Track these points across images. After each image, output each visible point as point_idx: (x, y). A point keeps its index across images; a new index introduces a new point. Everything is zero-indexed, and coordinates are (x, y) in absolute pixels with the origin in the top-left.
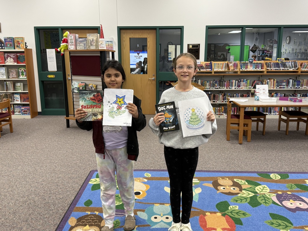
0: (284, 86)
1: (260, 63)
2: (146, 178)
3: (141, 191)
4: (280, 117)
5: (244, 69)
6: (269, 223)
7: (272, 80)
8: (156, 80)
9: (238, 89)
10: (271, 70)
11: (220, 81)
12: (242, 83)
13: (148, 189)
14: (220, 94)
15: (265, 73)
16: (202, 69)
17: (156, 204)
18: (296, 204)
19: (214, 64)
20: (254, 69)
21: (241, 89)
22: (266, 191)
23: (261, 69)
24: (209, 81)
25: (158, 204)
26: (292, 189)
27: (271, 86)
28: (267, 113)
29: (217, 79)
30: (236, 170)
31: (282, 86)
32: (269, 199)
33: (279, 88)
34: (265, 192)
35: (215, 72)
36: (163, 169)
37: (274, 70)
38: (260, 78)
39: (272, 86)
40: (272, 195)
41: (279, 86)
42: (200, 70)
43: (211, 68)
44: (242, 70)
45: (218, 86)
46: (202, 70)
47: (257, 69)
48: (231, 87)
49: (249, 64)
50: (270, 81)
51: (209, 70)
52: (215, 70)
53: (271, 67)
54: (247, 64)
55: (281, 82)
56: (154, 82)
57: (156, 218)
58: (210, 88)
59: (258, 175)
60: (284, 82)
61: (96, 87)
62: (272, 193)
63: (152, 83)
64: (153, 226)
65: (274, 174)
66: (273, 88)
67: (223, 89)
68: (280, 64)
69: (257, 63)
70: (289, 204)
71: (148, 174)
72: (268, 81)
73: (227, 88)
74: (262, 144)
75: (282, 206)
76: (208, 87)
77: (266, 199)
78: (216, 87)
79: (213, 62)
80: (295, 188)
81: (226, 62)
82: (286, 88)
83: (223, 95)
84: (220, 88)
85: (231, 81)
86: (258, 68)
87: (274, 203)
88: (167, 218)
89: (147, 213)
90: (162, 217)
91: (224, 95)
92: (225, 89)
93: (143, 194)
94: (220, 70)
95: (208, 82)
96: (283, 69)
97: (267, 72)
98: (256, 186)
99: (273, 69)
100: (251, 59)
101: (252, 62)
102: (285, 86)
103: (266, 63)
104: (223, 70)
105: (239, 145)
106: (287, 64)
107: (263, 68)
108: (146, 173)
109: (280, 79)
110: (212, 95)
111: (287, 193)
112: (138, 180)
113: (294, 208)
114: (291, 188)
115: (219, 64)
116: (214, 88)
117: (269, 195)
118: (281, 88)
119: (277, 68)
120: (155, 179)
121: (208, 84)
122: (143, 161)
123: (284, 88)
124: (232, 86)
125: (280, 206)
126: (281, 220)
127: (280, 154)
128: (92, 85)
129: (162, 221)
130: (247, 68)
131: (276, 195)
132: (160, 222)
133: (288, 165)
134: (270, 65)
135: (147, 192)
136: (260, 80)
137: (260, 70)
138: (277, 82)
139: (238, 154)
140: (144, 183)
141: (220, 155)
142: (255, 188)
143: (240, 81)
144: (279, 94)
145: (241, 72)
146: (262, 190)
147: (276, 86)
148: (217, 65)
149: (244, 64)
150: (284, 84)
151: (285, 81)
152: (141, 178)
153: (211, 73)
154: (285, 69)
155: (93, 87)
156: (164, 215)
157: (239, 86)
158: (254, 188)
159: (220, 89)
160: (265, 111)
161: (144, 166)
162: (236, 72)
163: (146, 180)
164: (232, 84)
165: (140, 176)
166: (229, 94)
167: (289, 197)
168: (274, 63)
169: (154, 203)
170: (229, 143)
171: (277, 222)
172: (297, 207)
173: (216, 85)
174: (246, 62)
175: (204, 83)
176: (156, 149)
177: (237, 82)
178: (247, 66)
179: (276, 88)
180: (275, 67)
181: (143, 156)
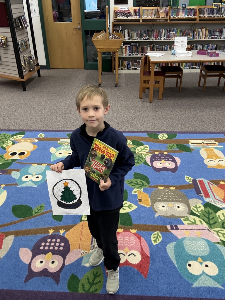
0: (217, 37)
1: (193, 9)
2: (38, 139)
3: (27, 151)
4: (201, 71)
5: (176, 16)
6: (128, 182)
7: (204, 29)
8: (81, 29)
9: (167, 39)
10: (205, 17)
11: (149, 31)
12: (172, 33)
13: (34, 149)
14: (149, 46)
15: (197, 21)
16: (130, 16)
17: (34, 164)
18: (165, 164)
19: (143, 10)
20: (186, 16)
21: (170, 40)
22: (145, 151)
23: (194, 16)
24: (137, 31)
25: (36, 164)
26: (170, 150)
27: (202, 36)
28: (196, 67)
29: (146, 29)
30: (130, 130)
31: (214, 36)
32: (143, 159)
33: (211, 39)
34: (143, 152)
35: (144, 20)
36: (60, 129)
37: (208, 18)
38: (193, 27)
39: (204, 36)
40: (148, 155)
41: (212, 36)
42: (127, 18)
43: (139, 15)
44: (173, 17)
45: (147, 37)
46: (130, 18)
47: (189, 16)
48: (160, 38)
49: (181, 11)
50: (202, 30)
51: (137, 17)
52: (144, 17)
53: (204, 14)
54: (179, 10)
55: (213, 32)
56: (80, 32)
57: (27, 177)
58: (138, 40)
59: (148, 135)
60: (217, 32)
61: (6, 39)
62: (150, 153)
63: (77, 33)
64: (20, 185)
65: (163, 134)
66: (205, 39)
67: (152, 41)
68: (214, 10)
69: (190, 9)
70: (158, 164)
71: (43, 134)
72: (200, 30)
73: (156, 39)
74: (172, 102)
75: (150, 166)
76: (135, 38)
77: (140, 159)
78: (145, 38)
79: (142, 8)
80: (175, 148)
81: (156, 8)
82: (219, 38)
83: (151, 47)
84: (148, 39)
85: (160, 31)
86: (191, 16)
87: (145, 163)
88: (37, 177)
89: (20, 173)
90: (33, 176)
91: (153, 47)
92: (154, 40)
93: (27, 154)
94: (150, 17)
95: (135, 32)
96: (217, 16)
97: (200, 20)
98: (139, 146)
99: (207, 16)
100: (184, 4)
101: (185, 7)
102: (217, 35)
103: (199, 9)
104: (152, 17)
105: (149, 103)
106: (222, 10)
107: (196, 16)
108: (40, 134)
109: (213, 28)
110: (141, 46)
111: (163, 154)
112: (29, 141)
113: (161, 168)
114: (171, 148)
115: (148, 10)
116: (142, 39)
117: (145, 155)
118: (213, 38)
119: (211, 15)
120: (46, 140)
121: (135, 34)
122: (45, 121)
123: (216, 38)
124: (161, 36)
125: (149, 166)
126: (141, 179)
127: (183, 112)
128: (2, 37)
129: (31, 180)
130: (179, 15)
131: (151, 155)
132: (28, 181)
133: (183, 124)
134: (204, 11)
135: (32, 152)
136: (193, 29)
137: (192, 18)
138: (209, 31)
139: (142, 113)
140: (34, 143)
141: (124, 115)
142: (137, 148)
143: (170, 31)
144: (211, 45)
145: (172, 20)
146: (142, 150)
147: (208, 36)
148: (146, 12)
149: (175, 10)
150: (217, 33)
151: (218, 30)
152: (33, 139)
153: (139, 20)
154: (220, 16)
155: (3, 39)
156: (35, 175)
157: (168, 37)
158: (135, 148)
159: (148, 41)
160: (195, 65)
161: (44, 126)
162: (167, 20)
163: (37, 141)
164: (161, 34)
165: (33, 137)
166: (158, 46)
167: (163, 157)
168: (208, 9)
169: (33, 164)
170: (141, 101)
171: (136, 181)
172: (164, 167)
173: (145, 35)
174: (178, 8)
175: (131, 33)
176: (64, 108)
177: (166, 31)
178: (179, 12)
179: (208, 39)
180: (209, 14)
181: (48, 115)
